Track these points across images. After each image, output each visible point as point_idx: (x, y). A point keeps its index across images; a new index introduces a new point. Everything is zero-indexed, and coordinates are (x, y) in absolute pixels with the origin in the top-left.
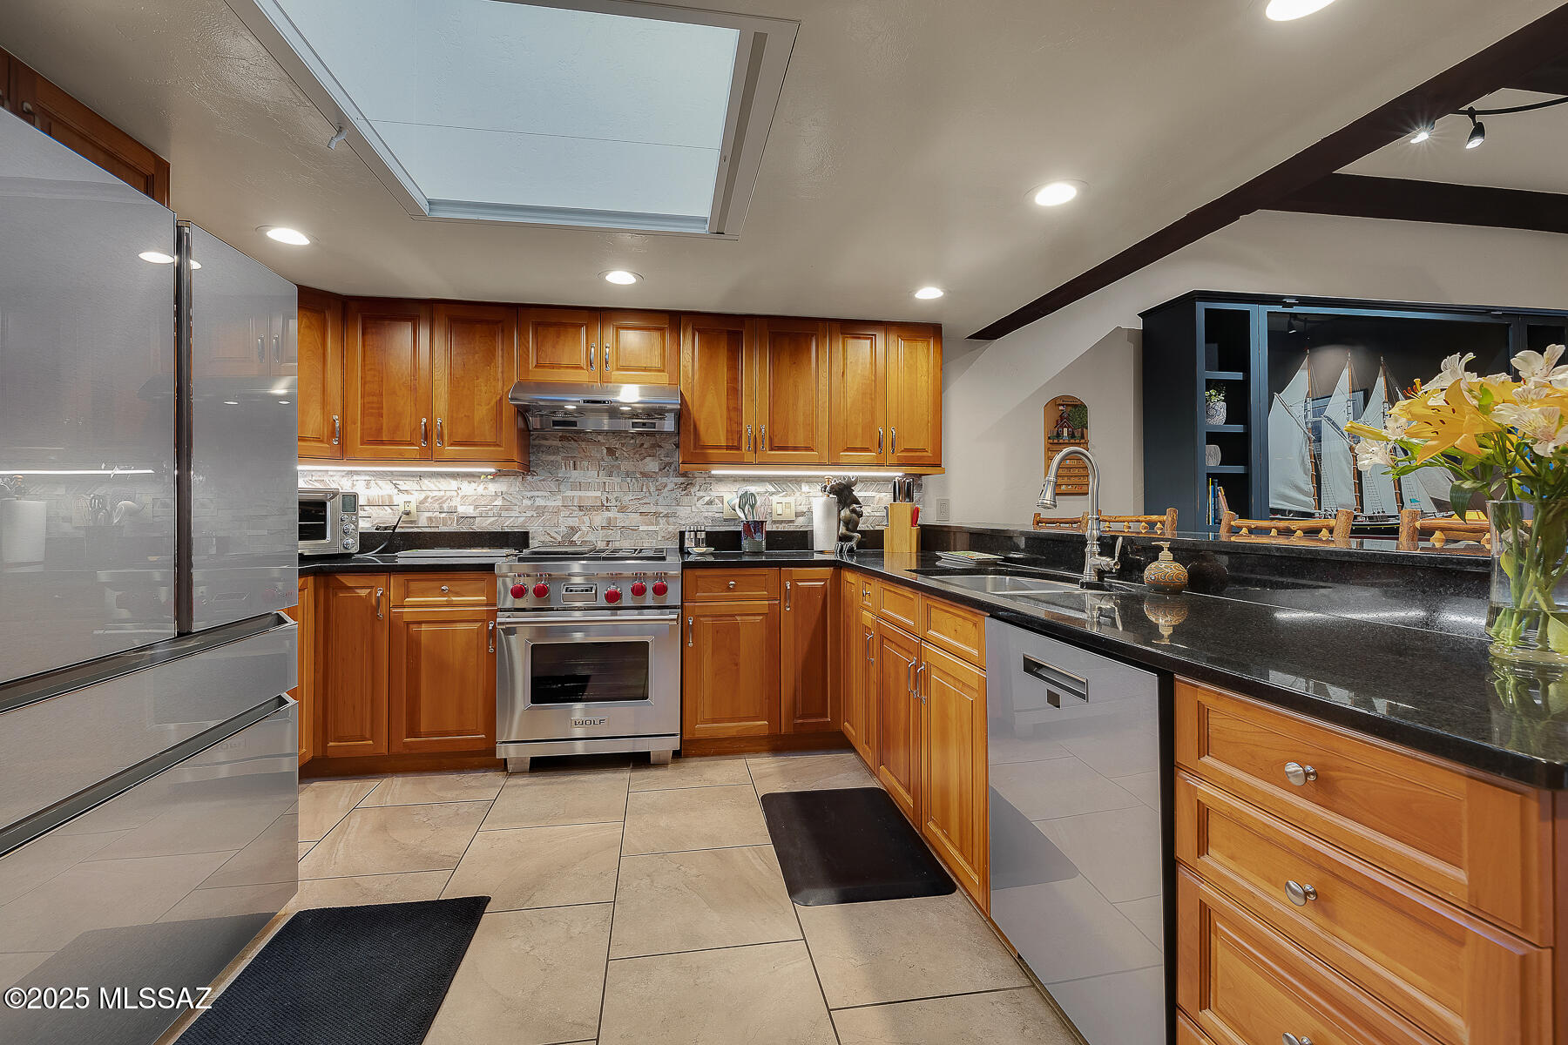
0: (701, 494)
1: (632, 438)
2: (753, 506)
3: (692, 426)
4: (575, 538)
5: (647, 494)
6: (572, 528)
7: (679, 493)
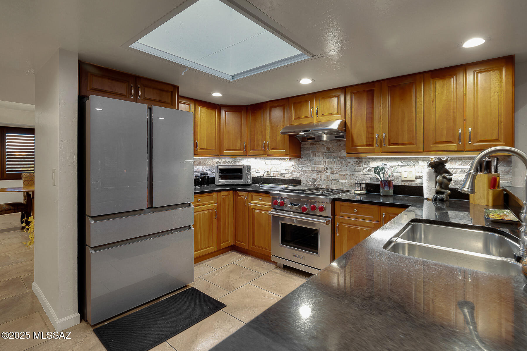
0: (366, 166)
1: (336, 143)
2: (384, 173)
3: (351, 137)
4: (315, 183)
5: (342, 166)
6: (314, 179)
7: (355, 166)
